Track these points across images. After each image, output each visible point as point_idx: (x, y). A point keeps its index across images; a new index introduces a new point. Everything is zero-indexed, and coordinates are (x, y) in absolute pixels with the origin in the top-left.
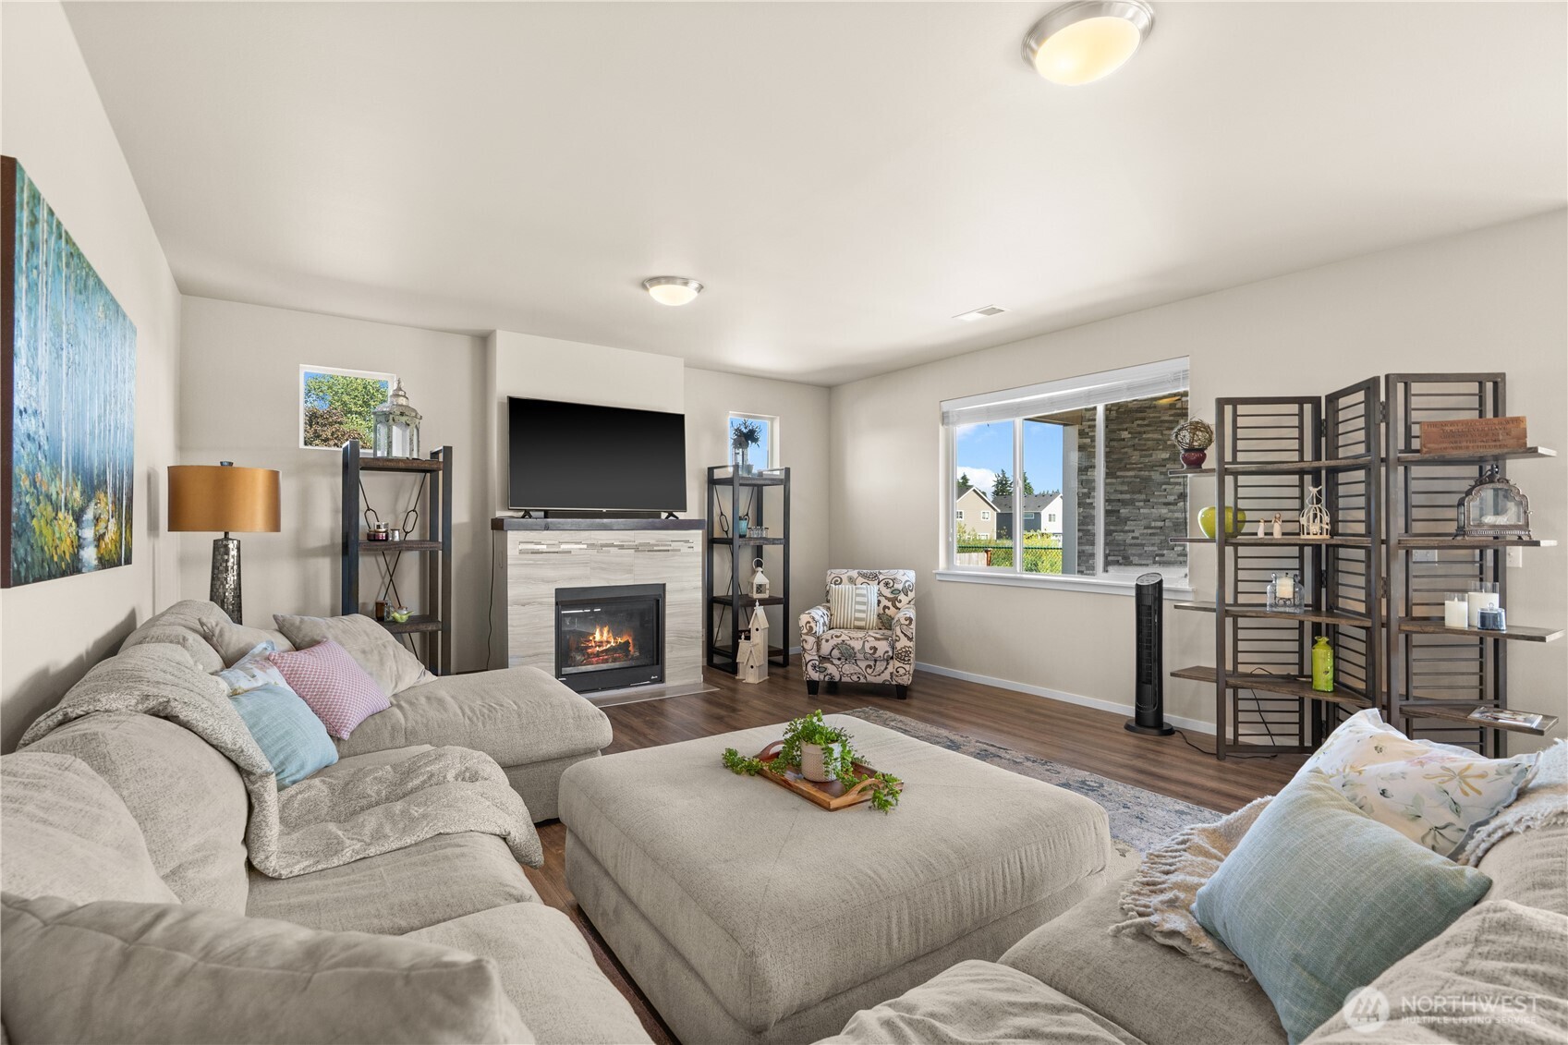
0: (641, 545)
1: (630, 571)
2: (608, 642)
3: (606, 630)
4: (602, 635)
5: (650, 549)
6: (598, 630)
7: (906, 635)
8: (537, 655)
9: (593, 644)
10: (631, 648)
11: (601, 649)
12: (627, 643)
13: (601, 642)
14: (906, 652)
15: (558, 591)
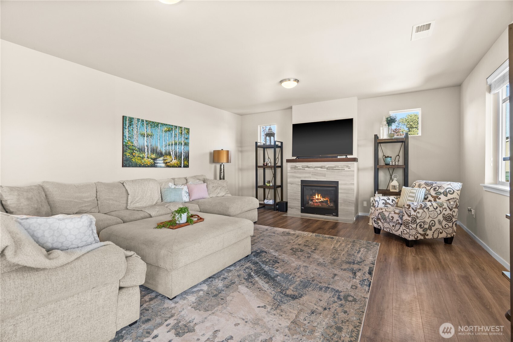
0: (329, 167)
1: (325, 176)
2: (320, 199)
3: (320, 195)
4: (318, 196)
5: (332, 168)
6: (317, 195)
7: (407, 214)
8: (295, 199)
9: (315, 199)
10: (329, 202)
11: (318, 201)
12: (327, 201)
13: (318, 199)
14: (407, 222)
15: (302, 181)
